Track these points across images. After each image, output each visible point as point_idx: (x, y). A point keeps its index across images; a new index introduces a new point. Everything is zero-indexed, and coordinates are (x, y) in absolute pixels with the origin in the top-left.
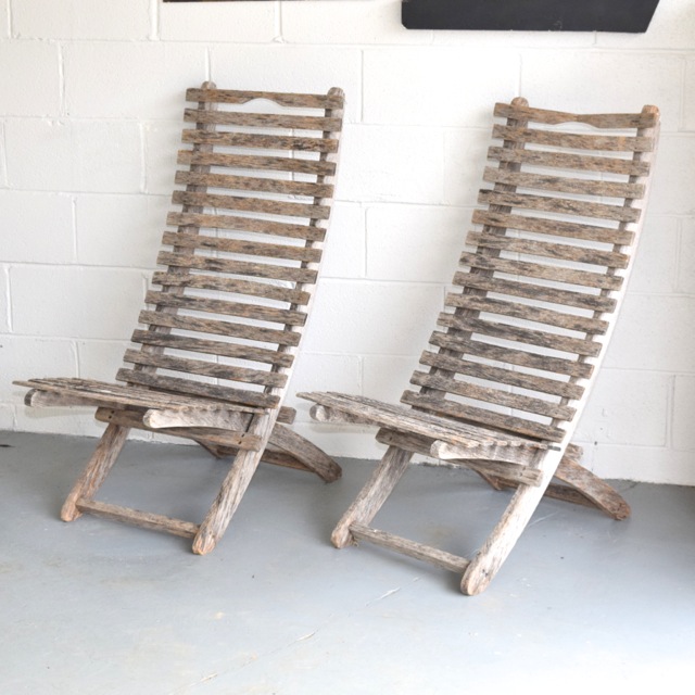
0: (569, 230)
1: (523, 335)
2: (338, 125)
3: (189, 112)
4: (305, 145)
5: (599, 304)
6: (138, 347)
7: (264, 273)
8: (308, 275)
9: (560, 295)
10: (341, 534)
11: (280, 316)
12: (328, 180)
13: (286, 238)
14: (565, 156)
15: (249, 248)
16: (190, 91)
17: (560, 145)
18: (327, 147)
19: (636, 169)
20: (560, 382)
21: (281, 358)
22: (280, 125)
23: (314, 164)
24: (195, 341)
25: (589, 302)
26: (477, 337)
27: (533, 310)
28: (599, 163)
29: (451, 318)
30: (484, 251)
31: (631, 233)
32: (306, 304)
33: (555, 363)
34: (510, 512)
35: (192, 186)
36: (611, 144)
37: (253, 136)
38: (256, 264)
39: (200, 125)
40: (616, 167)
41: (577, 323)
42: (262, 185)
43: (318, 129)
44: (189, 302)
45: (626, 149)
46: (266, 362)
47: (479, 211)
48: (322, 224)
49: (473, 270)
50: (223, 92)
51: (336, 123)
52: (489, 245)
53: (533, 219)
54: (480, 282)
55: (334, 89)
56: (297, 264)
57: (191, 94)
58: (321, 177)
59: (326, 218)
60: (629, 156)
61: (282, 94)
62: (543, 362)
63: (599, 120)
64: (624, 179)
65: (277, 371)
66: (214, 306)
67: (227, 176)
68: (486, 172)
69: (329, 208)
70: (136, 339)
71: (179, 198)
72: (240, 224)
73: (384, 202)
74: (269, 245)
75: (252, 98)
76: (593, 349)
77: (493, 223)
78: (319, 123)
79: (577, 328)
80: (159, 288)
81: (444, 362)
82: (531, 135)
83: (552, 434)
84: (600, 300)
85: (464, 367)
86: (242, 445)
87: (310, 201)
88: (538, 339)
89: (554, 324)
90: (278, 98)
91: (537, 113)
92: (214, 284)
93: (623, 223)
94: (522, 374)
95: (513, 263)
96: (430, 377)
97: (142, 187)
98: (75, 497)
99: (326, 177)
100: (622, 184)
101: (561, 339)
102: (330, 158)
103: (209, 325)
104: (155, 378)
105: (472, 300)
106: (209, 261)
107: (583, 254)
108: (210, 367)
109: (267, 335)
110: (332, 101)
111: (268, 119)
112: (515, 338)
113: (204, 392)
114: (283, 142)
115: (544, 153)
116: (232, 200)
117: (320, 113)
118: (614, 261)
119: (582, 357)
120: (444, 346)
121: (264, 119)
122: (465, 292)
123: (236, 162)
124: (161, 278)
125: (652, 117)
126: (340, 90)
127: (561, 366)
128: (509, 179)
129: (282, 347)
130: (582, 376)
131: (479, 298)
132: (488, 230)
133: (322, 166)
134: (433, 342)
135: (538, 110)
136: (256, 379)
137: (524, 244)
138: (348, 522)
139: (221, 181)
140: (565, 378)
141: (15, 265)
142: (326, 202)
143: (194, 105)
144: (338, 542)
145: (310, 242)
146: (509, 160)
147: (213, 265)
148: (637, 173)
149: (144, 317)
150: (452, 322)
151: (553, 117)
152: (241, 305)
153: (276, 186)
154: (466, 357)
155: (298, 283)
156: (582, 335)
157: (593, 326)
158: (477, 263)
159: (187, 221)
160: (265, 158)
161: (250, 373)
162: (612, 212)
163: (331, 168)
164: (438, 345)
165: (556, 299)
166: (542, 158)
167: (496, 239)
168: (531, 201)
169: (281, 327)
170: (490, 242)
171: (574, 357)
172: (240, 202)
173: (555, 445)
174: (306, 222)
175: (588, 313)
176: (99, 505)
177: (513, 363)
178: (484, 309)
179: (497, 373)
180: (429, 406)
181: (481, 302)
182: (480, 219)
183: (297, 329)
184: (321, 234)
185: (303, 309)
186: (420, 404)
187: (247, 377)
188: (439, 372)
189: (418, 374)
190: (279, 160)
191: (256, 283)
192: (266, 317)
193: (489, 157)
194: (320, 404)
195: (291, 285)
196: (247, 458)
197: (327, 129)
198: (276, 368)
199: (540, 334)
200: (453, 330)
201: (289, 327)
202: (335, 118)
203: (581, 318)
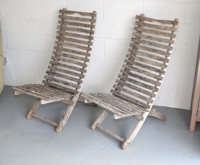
0: (154, 51)
1: (141, 78)
2: (95, 21)
3: (60, 16)
4: (87, 26)
5: (161, 72)
6: (47, 75)
7: (76, 58)
8: (87, 60)
9: (151, 68)
10: (94, 127)
11: (80, 70)
12: (92, 35)
13: (82, 50)
14: (153, 31)
15: (73, 52)
16: (60, 10)
17: (152, 28)
18: (92, 27)
19: (172, 36)
20: (150, 92)
21: (80, 81)
22: (81, 20)
23: (89, 31)
24: (60, 74)
25: (158, 71)
26: (130, 77)
27: (144, 71)
28: (162, 34)
29: (123, 71)
30: (132, 54)
31: (170, 53)
32: (86, 67)
34: (135, 127)
35: (61, 35)
36: (166, 28)
37: (75, 23)
38: (75, 56)
39: (62, 19)
40: (167, 35)
42: (77, 35)
43: (90, 22)
44: (59, 64)
45: (170, 30)
46: (76, 82)
47: (131, 43)
48: (91, 47)
49: (129, 59)
50: (68, 11)
52: (133, 53)
53: (145, 47)
54: (131, 62)
55: (94, 11)
56: (84, 57)
58: (91, 34)
59: (92, 45)
60: (170, 32)
62: (146, 86)
63: (163, 22)
64: (169, 38)
65: (79, 84)
66: (65, 66)
67: (69, 33)
68: (133, 33)
69: (92, 43)
70: (47, 73)
71: (58, 37)
72: (71, 45)
73: (109, 39)
74: (78, 51)
75: (74, 13)
76: (159, 84)
77: (135, 47)
78: (90, 20)
79: (155, 78)
80: (53, 60)
81: (121, 82)
82: (145, 24)
83: (147, 107)
84: (161, 71)
85: (126, 84)
86: (69, 104)
87: (88, 40)
88: (145, 79)
89: (149, 76)
90: (80, 13)
91: (147, 19)
92: (65, 60)
93: (168, 50)
94: (140, 89)
95: (139, 58)
96: (117, 86)
97: (51, 33)
98: (30, 113)
100: (168, 40)
101: (150, 80)
102: (93, 29)
103: (63, 71)
104: (51, 83)
105: (129, 67)
106: (64, 54)
107: (157, 58)
108: (63, 82)
109: (77, 75)
110: (93, 15)
111: (78, 19)
112: (139, 78)
113: (61, 88)
114: (82, 25)
115: (148, 29)
116: (69, 39)
117: (90, 18)
118: (165, 60)
119: (156, 86)
120: (121, 78)
122: (127, 64)
123: (71, 29)
124: (53, 57)
125: (177, 22)
126: (96, 12)
127: (150, 88)
128: (139, 35)
129: (80, 78)
130: (156, 91)
131: (130, 66)
132: (133, 48)
133: (91, 32)
134: (119, 77)
135: (147, 18)
136: (74, 86)
137: (142, 53)
138: (95, 124)
139: (67, 34)
140: (151, 91)
141: (23, 51)
142: (92, 41)
143: (61, 14)
144: (93, 129)
145: (88, 51)
146: (139, 30)
147: (65, 55)
148: (172, 37)
149: (49, 67)
150: (123, 72)
151: (151, 20)
152: (71, 66)
153: (80, 36)
154: (127, 82)
155: (85, 62)
156: (156, 80)
157: (159, 78)
158: (130, 57)
159: (59, 44)
160: (77, 28)
161: (72, 84)
162: (165, 47)
163: (93, 32)
166: (147, 31)
167: (135, 51)
168: (144, 42)
169: (80, 73)
171: (154, 86)
172: (71, 40)
173: (148, 109)
174: (87, 46)
175: (158, 74)
176: (36, 116)
177: (138, 85)
178: (131, 69)
179: (134, 87)
180: (117, 94)
181: (131, 68)
182: (131, 45)
183: (84, 74)
184: (90, 49)
185: (86, 69)
186: (115, 93)
187: (72, 85)
188: (120, 85)
189: (115, 85)
190: (81, 29)
191: (75, 61)
192: (77, 70)
193: (134, 29)
194: (86, 99)
195: (83, 62)
196: (71, 107)
197: (92, 22)
198: (79, 83)
199: (145, 78)
200: (124, 74)
201: (82, 73)
202: (94, 19)
203: (156, 75)
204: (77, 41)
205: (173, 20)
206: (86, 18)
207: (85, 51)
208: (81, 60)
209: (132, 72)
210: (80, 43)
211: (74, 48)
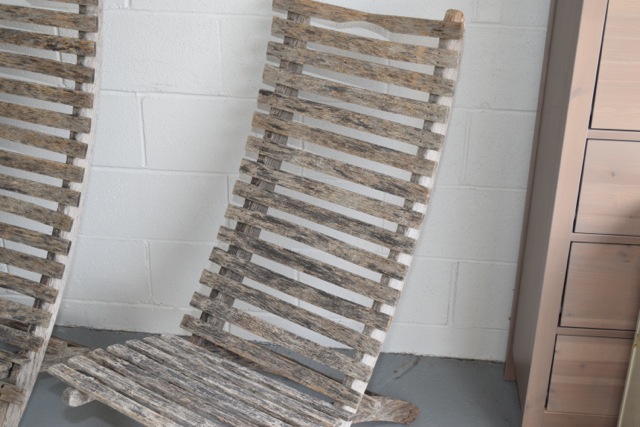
0: (360, 148)
1: (310, 267)
2: (94, 24)
4: (59, 46)
5: (395, 243)
7: (23, 189)
8: (70, 197)
9: (351, 224)
11: (43, 241)
12: (86, 88)
13: (45, 150)
14: (354, 62)
15: (7, 159)
17: (348, 48)
18: (84, 49)
19: (438, 86)
20: (353, 332)
21: (44, 292)
22: (31, 20)
23: (71, 67)
25: (384, 238)
26: (258, 260)
27: (321, 238)
28: (394, 76)
29: (231, 234)
30: (266, 160)
31: (433, 163)
32: (69, 230)
33: (348, 307)
36: (408, 53)
37: (3, 31)
38: (14, 179)
40: (414, 82)
41: (371, 262)
42: (17, 88)
43: (72, 28)
45: (425, 62)
46: (28, 294)
47: (259, 115)
48: (83, 138)
49: (255, 181)
51: (91, 23)
52: (272, 155)
53: (318, 131)
54: (262, 196)
56: (58, 182)
58: (79, 84)
59: (87, 132)
60: (429, 70)
62: (333, 304)
63: (393, 23)
64: (424, 96)
65: (40, 307)
68: (266, 70)
69: (89, 120)
73: (160, 92)
74: (28, 158)
76: (390, 297)
77: (275, 130)
78: (74, 21)
79: (372, 267)
81: (225, 286)
82: (313, 33)
83: (345, 397)
84: (397, 239)
85: (248, 295)
86: (1, 398)
87: (69, 110)
88: (327, 273)
89: (346, 257)
91: (321, 8)
93: (423, 150)
94: (310, 314)
95: (298, 179)
96: (210, 303)
99: (84, 84)
100: (421, 103)
101: (352, 278)
102: (88, 62)
105: (254, 216)
107: (376, 181)
109: (30, 263)
111: (18, 12)
112: (302, 268)
114: (36, 40)
115: (329, 56)
117: (73, 9)
118: (412, 192)
119: (377, 304)
120: (225, 266)
121: (12, 12)
122: (246, 206)
125: (458, 27)
127: (353, 311)
128: (290, 81)
129: (44, 279)
130: (378, 327)
131: (262, 215)
132: (269, 136)
133: (80, 71)
134: (214, 259)
135: (322, 5)
136: (18, 315)
137: (309, 160)
140: (358, 326)
142: (86, 113)
145: (71, 158)
146: (291, 59)
148: (439, 92)
150: (233, 240)
151: (340, 14)
153: (31, 90)
154: (248, 281)
155: (60, 204)
156: (376, 277)
157: (389, 268)
158: (258, 175)
160: (18, 56)
161: (11, 307)
162: (409, 134)
163: (89, 75)
164: (218, 263)
165: (347, 229)
166: (327, 63)
167: (278, 149)
168: (317, 109)
169: (43, 254)
170: (272, 151)
171: (367, 302)
173: (347, 408)
174: (65, 134)
175: (383, 251)
177: (301, 297)
178: (267, 228)
179: (283, 308)
180: (210, 338)
181: (263, 220)
182: (261, 124)
183: (61, 258)
184: (82, 150)
185: (67, 236)
186: (200, 334)
187: (8, 311)
188: (220, 296)
189: (198, 296)
190: (33, 60)
191: (16, 201)
192: (27, 242)
193: (268, 54)
194: (74, 388)
195: (53, 206)
196: (10, 409)
197: (83, 28)
198: (39, 303)
199: (330, 269)
200: (234, 249)
201: (52, 255)
202: (89, 15)
203: (375, 256)
204: (21, 112)
205: (440, 17)
206: (52, 13)
207: (60, 158)
208: (41, 196)
209: (268, 236)
210: (35, 120)
211: (7, 141)
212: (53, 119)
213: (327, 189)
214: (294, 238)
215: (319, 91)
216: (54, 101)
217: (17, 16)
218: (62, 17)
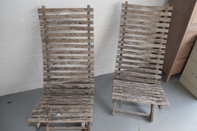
1: (142, 60)
2: (92, 16)
3: (41, 16)
4: (83, 23)
6: (46, 83)
15: (71, 52)
16: (39, 9)
22: (73, 18)
23: (87, 28)
24: (63, 79)
27: (142, 53)
29: (120, 57)
36: (159, 14)
37: (64, 21)
38: (75, 56)
39: (44, 19)
42: (71, 35)
43: (85, 18)
44: (57, 69)
47: (120, 30)
49: (122, 45)
55: (88, 6)
56: (87, 55)
57: (39, 10)
58: (89, 31)
61: (72, 9)
62: (149, 66)
63: (154, 8)
66: (66, 69)
67: (59, 33)
68: (121, 21)
70: (45, 81)
71: (44, 41)
72: (66, 46)
77: (126, 33)
78: (86, 16)
80: (46, 66)
83: (157, 83)
84: (161, 51)
87: (87, 38)
88: (146, 60)
90: (71, 10)
92: (63, 63)
95: (134, 43)
96: (119, 71)
97: (27, 36)
99: (91, 31)
102: (91, 26)
103: (66, 74)
105: (124, 52)
106: (60, 57)
107: (154, 40)
109: (85, 74)
110: (89, 10)
111: (69, 16)
114: (75, 22)
116: (62, 40)
117: (86, 13)
121: (67, 16)
122: (121, 50)
123: (60, 29)
124: (46, 63)
133: (89, 28)
134: (117, 62)
136: (86, 86)
137: (136, 38)
139: (57, 35)
142: (92, 38)
144: (113, 114)
145: (89, 49)
147: (61, 58)
149: (45, 75)
151: (139, 7)
152: (74, 68)
153: (75, 35)
155: (89, 60)
157: (160, 57)
159: (49, 47)
163: (92, 29)
166: (138, 17)
167: (127, 37)
174: (86, 44)
180: (122, 78)
183: (92, 72)
184: (92, 47)
185: (92, 66)
186: (120, 78)
187: (83, 86)
189: (116, 71)
190: (74, 27)
191: (76, 61)
192: (83, 70)
193: (121, 17)
197: (89, 18)
204: (74, 41)
207: (86, 49)
208: (84, 59)
210: (78, 42)
212: (83, 41)
213: (142, 43)
214: (136, 55)
215: (136, 24)
216: (83, 36)
217: (68, 17)
218: (83, 16)
